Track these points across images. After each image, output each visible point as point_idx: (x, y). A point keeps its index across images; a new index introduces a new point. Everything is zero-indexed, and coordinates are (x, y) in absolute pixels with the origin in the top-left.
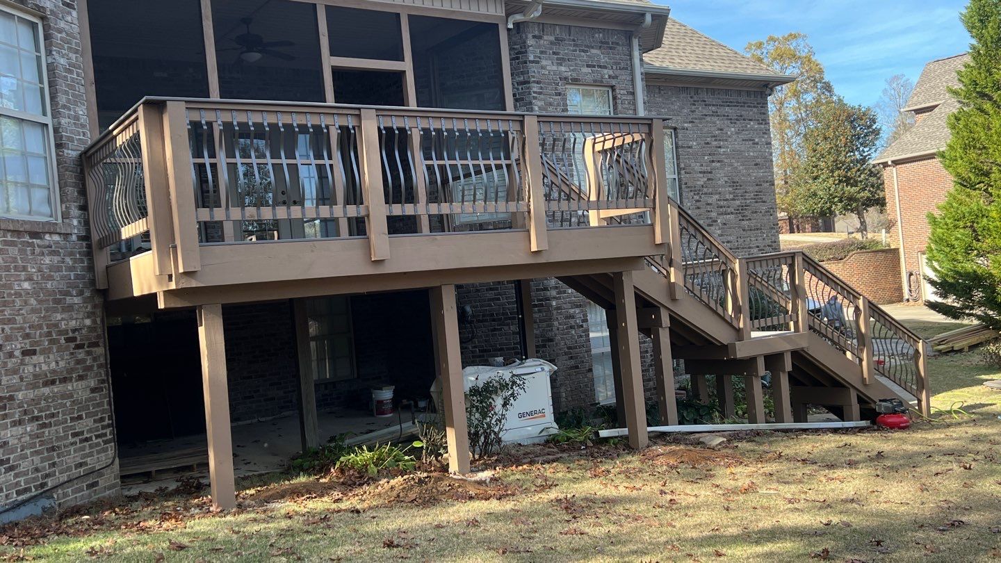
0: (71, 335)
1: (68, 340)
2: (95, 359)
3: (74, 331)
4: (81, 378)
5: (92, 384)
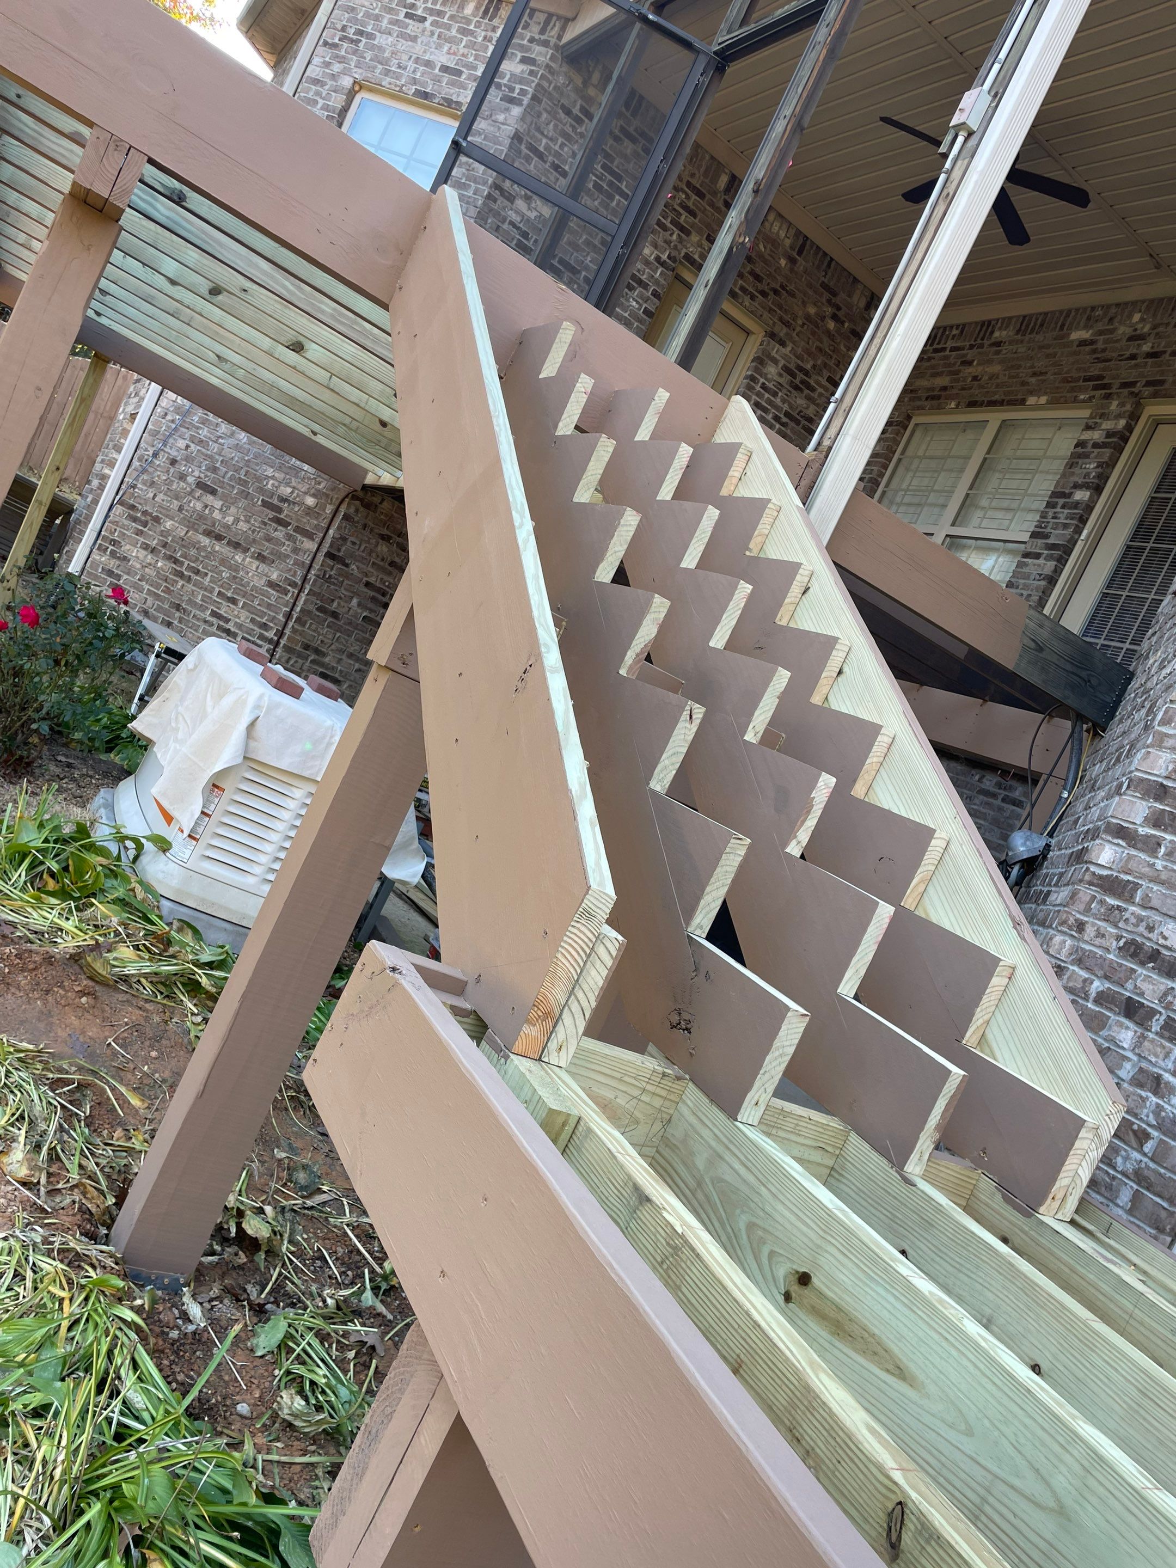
0: (275, 501)
1: (266, 504)
2: (296, 550)
3: (283, 500)
4: (260, 557)
5: (274, 576)
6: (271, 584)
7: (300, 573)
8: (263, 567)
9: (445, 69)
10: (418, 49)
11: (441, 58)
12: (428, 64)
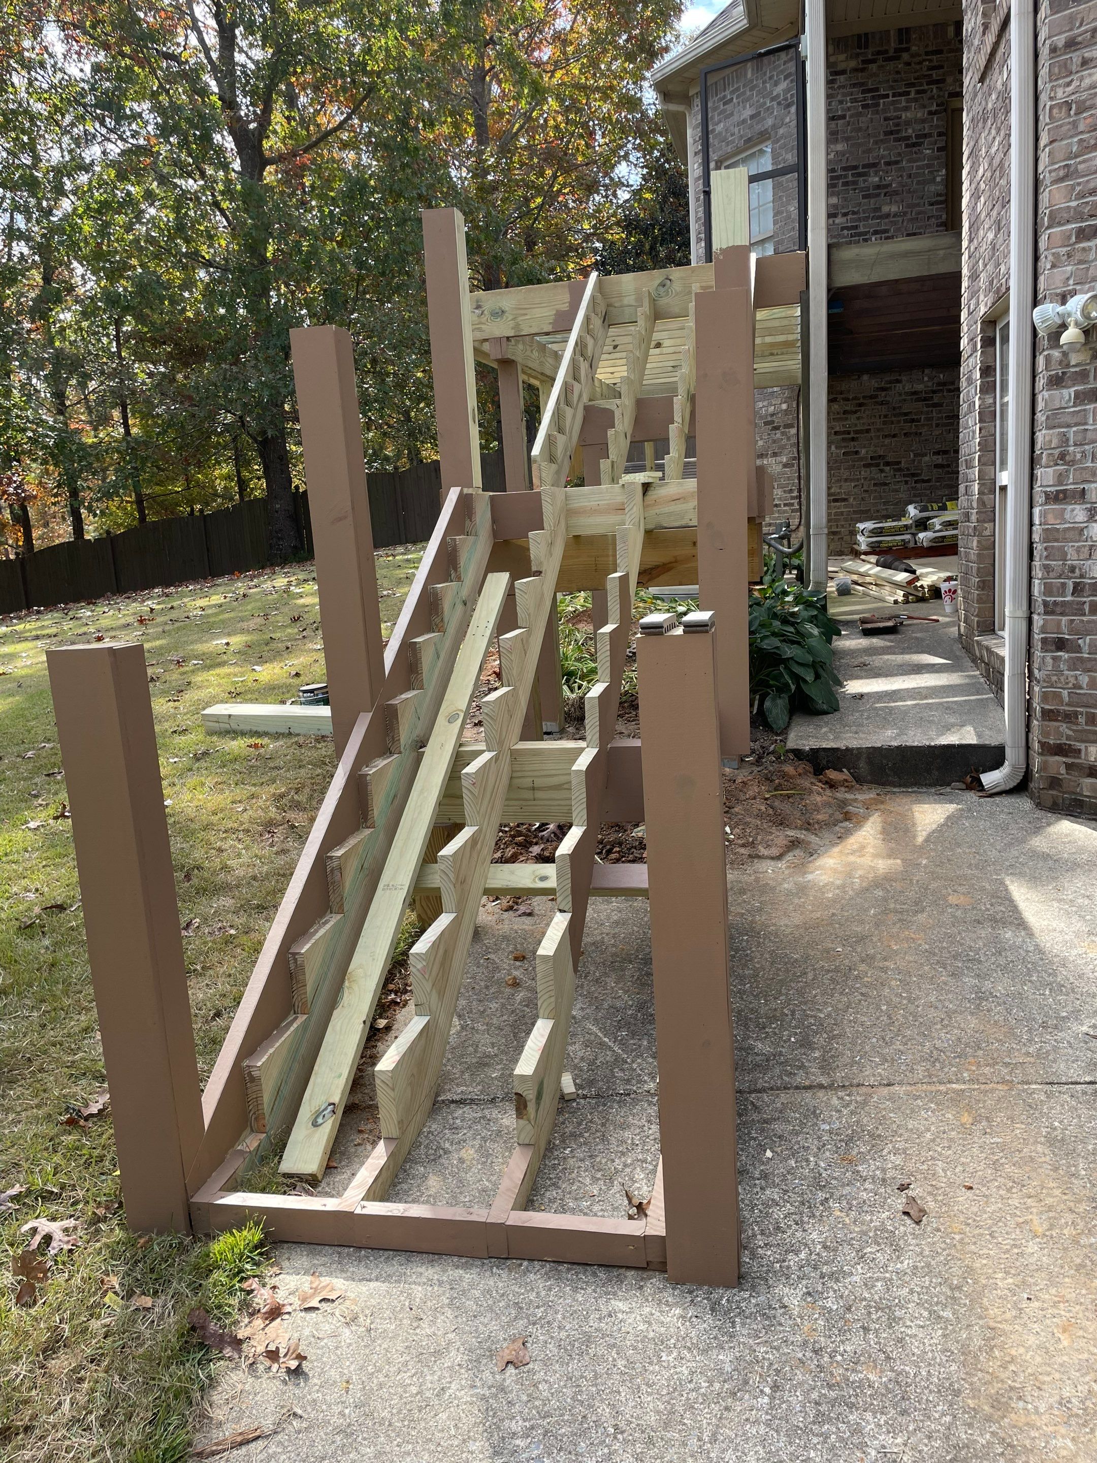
0: (769, 419)
1: (766, 423)
2: (788, 439)
3: (772, 415)
4: (775, 454)
5: (785, 460)
6: (785, 466)
7: (795, 450)
8: (778, 459)
9: (752, 117)
10: (736, 118)
11: (748, 112)
12: (744, 121)
